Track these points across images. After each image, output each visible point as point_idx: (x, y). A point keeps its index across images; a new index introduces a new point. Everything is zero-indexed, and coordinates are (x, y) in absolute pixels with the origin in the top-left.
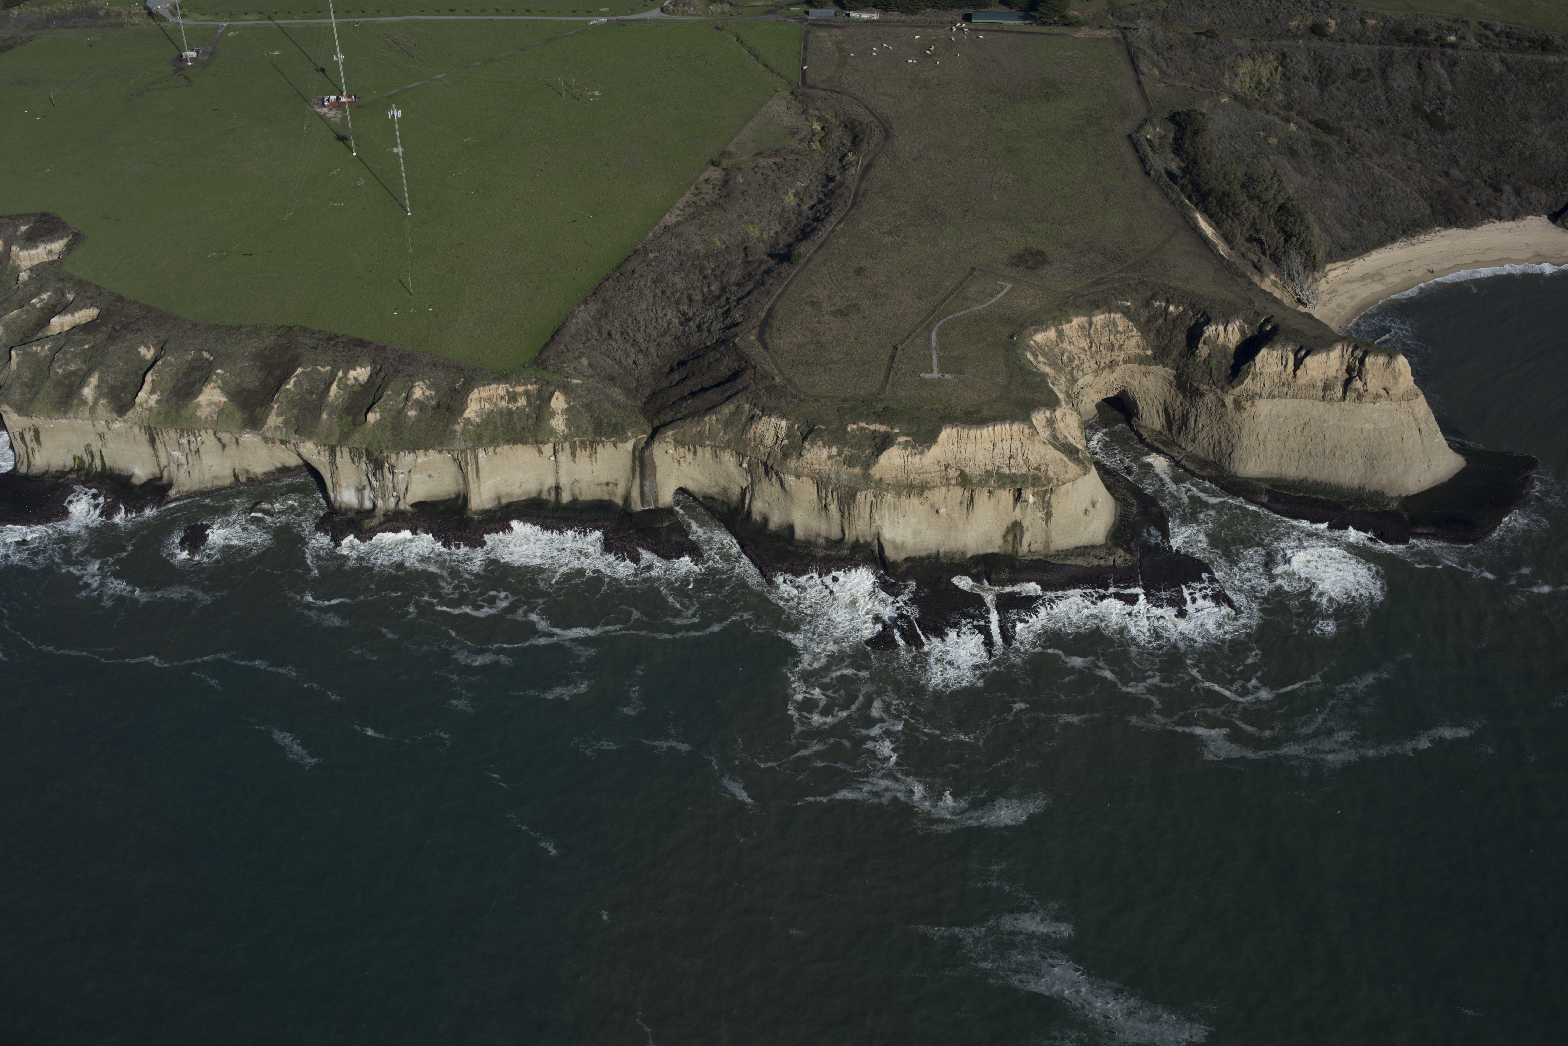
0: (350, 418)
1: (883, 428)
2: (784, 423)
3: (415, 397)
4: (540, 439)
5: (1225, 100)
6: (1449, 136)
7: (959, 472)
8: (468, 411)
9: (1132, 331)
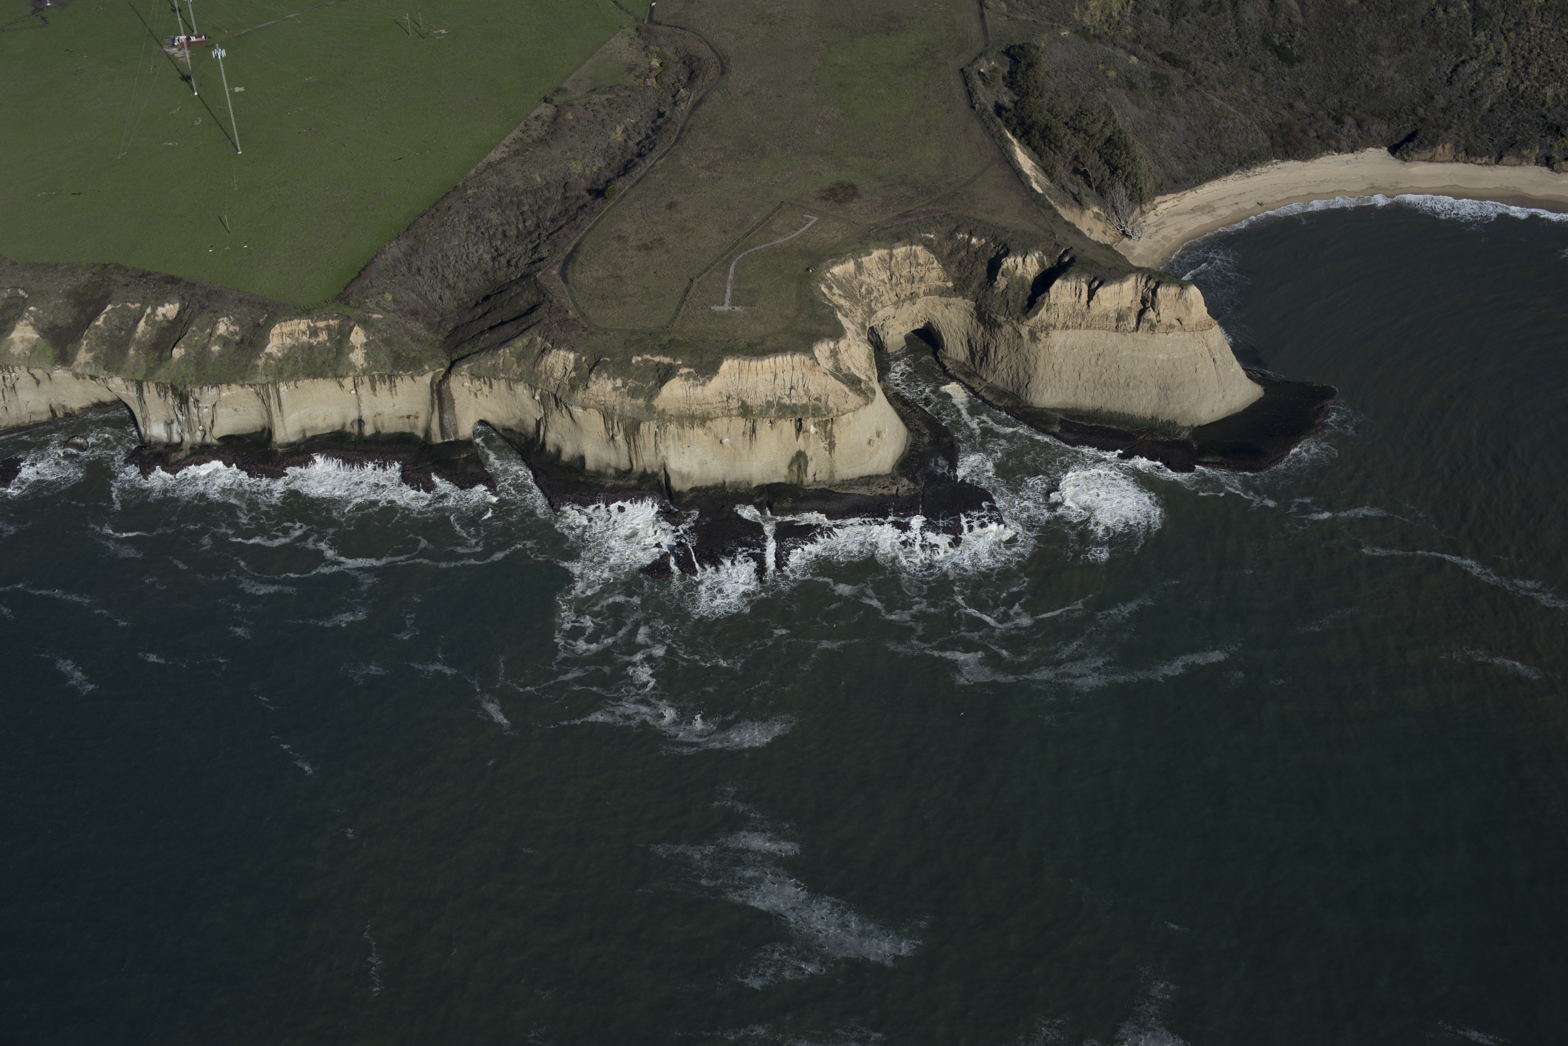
0: (157, 354)
1: (666, 360)
2: (572, 356)
3: (218, 332)
4: (339, 373)
5: (1065, 33)
6: (1297, 68)
7: (740, 403)
8: (270, 346)
9: (933, 263)
